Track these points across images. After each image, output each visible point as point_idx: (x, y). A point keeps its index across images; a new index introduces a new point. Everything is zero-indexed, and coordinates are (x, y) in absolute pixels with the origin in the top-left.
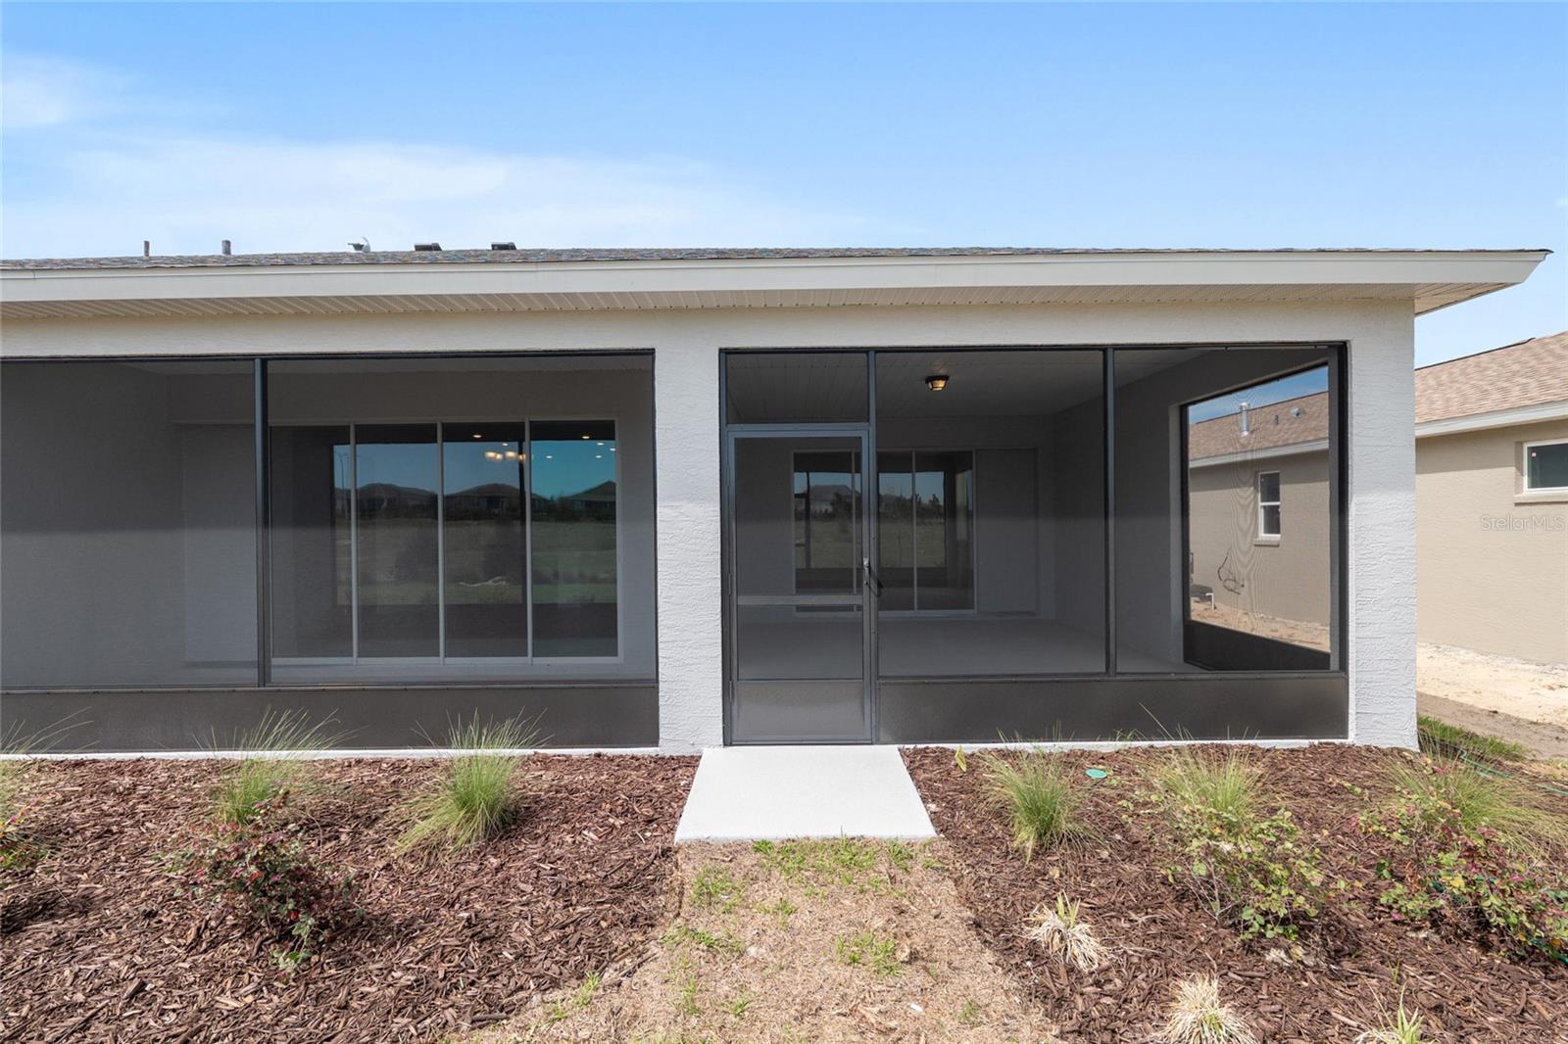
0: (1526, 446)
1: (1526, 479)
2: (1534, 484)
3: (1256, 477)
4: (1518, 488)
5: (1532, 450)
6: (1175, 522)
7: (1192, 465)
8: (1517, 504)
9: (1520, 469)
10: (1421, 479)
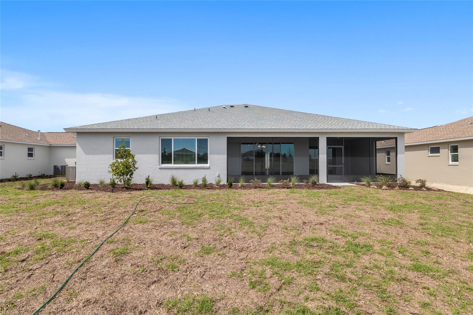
0: (430, 147)
1: (429, 152)
2: (431, 153)
3: (385, 151)
4: (428, 154)
5: (430, 148)
6: (374, 158)
7: (377, 148)
8: (428, 156)
9: (429, 151)
10: (405, 152)
